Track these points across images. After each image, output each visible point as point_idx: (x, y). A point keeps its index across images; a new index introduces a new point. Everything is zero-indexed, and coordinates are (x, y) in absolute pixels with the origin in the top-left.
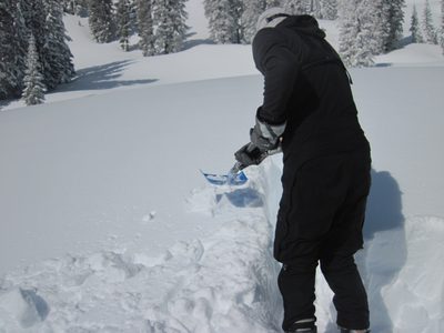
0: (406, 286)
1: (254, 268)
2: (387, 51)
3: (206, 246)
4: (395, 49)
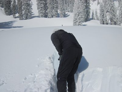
0: (91, 86)
1: (50, 82)
2: (86, 21)
3: (36, 76)
4: (88, 21)
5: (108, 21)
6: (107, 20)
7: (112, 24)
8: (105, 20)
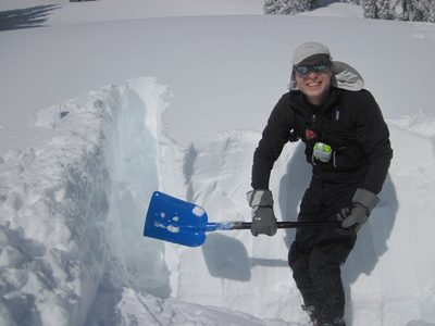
2: (312, 8)
5: (394, 8)
6: (391, 6)
7: (408, 19)
8: (382, 4)
